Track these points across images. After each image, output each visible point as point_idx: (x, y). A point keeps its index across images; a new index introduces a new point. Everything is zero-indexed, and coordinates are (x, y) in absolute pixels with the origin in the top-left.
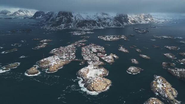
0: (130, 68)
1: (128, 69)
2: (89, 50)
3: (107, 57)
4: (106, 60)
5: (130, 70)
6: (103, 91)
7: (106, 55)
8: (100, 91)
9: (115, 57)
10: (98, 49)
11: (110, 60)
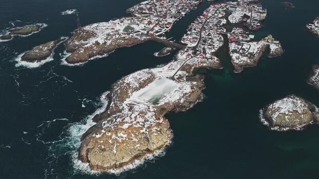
0: (277, 104)
1: (271, 107)
2: (220, 16)
3: (245, 46)
4: (234, 56)
5: (274, 112)
6: (112, 171)
7: (252, 37)
8: (102, 167)
9: (273, 47)
10: (249, 14)
11: (245, 59)
